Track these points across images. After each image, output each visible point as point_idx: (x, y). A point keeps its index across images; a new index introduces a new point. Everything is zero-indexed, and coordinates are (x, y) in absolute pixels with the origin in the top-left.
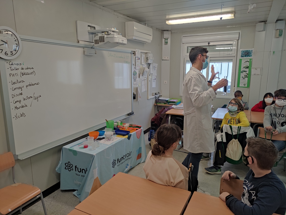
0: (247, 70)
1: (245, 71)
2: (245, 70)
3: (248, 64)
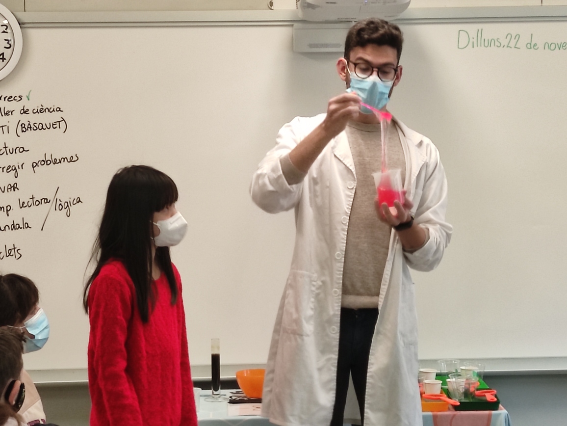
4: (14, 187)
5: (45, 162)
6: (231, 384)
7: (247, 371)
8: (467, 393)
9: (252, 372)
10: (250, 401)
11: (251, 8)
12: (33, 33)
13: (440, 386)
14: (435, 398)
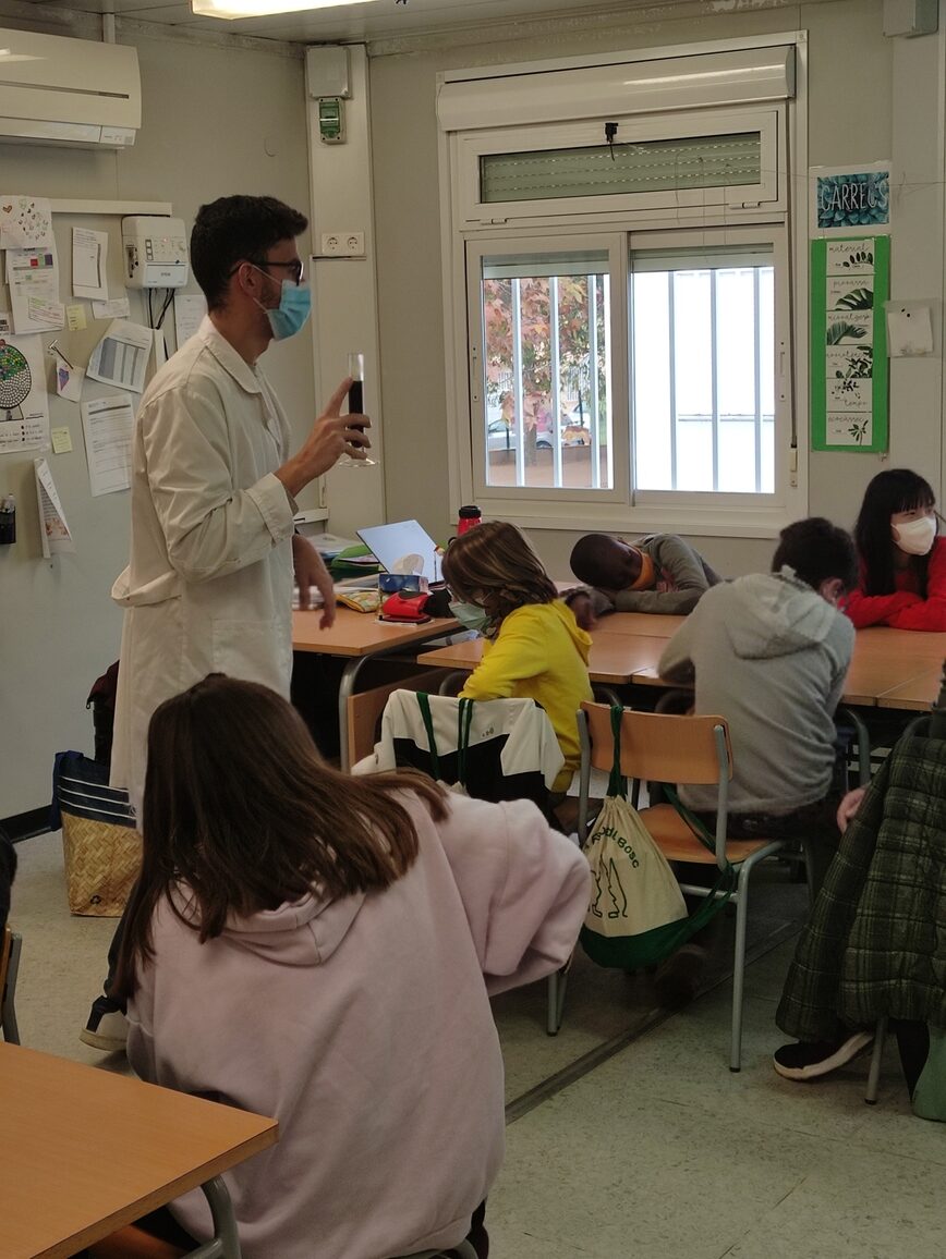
0: (861, 322)
1: (850, 331)
2: (849, 324)
3: (865, 278)
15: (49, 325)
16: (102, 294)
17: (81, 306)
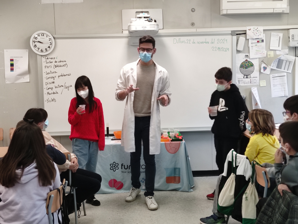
4: (53, 83)
5: (62, 76)
6: (112, 135)
7: (117, 132)
8: (175, 137)
9: (118, 132)
10: (117, 139)
11: (117, 33)
12: (58, 41)
13: (168, 135)
14: (166, 138)
15: (261, 56)
16: (280, 48)
17: (272, 52)
